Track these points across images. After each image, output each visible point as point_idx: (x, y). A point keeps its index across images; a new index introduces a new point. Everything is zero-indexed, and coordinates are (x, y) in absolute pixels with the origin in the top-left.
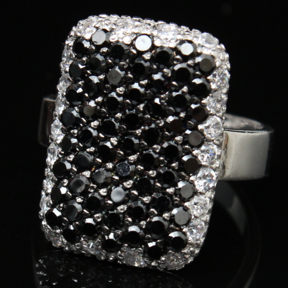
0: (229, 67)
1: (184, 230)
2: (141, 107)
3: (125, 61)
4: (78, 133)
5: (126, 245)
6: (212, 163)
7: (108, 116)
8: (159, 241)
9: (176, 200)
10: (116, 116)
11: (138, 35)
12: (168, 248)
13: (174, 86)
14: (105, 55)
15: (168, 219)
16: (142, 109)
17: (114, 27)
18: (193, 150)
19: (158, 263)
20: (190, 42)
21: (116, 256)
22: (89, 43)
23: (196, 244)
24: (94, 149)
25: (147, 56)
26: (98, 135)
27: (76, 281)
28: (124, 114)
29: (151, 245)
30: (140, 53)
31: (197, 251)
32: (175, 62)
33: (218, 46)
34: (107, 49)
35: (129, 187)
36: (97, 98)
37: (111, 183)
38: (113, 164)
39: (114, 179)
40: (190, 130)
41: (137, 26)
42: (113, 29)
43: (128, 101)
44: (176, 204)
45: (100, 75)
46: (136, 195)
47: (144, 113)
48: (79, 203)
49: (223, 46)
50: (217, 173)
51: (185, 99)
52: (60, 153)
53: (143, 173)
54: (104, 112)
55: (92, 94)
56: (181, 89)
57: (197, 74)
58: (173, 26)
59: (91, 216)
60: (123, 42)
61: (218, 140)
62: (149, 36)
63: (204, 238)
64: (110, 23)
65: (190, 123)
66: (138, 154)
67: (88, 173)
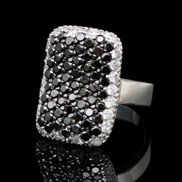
1: (99, 125)
3: (72, 45)
4: (52, 81)
6: (114, 94)
7: (65, 72)
8: (87, 131)
9: (96, 111)
10: (69, 72)
11: (79, 33)
13: (94, 56)
14: (63, 43)
15: (92, 120)
16: (80, 68)
18: (104, 88)
19: (88, 142)
20: (102, 36)
21: (69, 139)
23: (106, 133)
24: (59, 88)
25: (82, 43)
26: (61, 81)
28: (72, 71)
29: (84, 133)
30: (79, 42)
31: (107, 137)
32: (95, 45)
33: (116, 38)
34: (64, 40)
35: (74, 105)
36: (60, 64)
37: (66, 104)
38: (67, 95)
39: (68, 101)
40: (102, 78)
41: (78, 30)
43: (74, 64)
44: (96, 113)
45: (61, 52)
46: (77, 109)
47: (81, 70)
48: (51, 113)
50: (116, 99)
51: (99, 63)
52: (44, 91)
54: (63, 70)
56: (97, 58)
57: (105, 51)
58: (96, 29)
59: (57, 119)
60: (72, 37)
61: (117, 83)
62: (84, 34)
63: (111, 131)
65: (102, 74)
66: (79, 90)
67: (56, 100)
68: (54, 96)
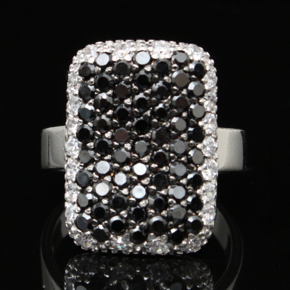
0: (216, 70)
1: (199, 214)
2: (148, 113)
3: (129, 75)
4: (94, 145)
5: (152, 234)
6: (213, 155)
7: (119, 126)
8: (180, 226)
9: (190, 189)
10: (127, 124)
11: (136, 52)
12: (189, 231)
13: (175, 90)
14: (110, 73)
15: (186, 206)
16: (149, 115)
17: (113, 49)
18: (197, 145)
19: (180, 247)
21: (142, 246)
22: (93, 66)
23: (210, 226)
24: (110, 156)
25: (148, 69)
26: (113, 144)
27: (107, 276)
28: (133, 122)
29: (173, 231)
30: (142, 67)
32: (173, 70)
33: (205, 54)
34: (111, 68)
35: (147, 183)
36: (108, 111)
37: (131, 183)
38: (130, 166)
39: (133, 179)
40: (192, 127)
41: (133, 46)
42: (113, 51)
43: (136, 110)
44: (190, 192)
45: (108, 91)
46: (154, 190)
48: (105, 205)
49: (208, 54)
52: (80, 166)
53: (157, 170)
54: (116, 123)
55: (103, 109)
56: (181, 93)
57: (193, 78)
59: (118, 214)
60: (125, 60)
61: (215, 134)
62: (146, 51)
64: (109, 47)
65: (192, 121)
66: (151, 154)
67: (108, 178)
68: (105, 172)
